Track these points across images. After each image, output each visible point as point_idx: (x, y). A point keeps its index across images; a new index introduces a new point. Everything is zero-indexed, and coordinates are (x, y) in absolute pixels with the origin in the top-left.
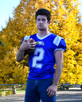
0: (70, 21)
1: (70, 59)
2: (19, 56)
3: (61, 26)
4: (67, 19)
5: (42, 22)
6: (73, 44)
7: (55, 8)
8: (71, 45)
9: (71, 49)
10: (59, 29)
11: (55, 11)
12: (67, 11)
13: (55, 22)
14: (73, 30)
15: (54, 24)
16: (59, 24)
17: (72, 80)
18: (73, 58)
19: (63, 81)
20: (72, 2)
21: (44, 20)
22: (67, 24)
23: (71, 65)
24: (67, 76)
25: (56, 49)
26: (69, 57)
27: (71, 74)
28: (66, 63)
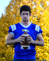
0: (45, 16)
3: (39, 20)
4: (43, 14)
6: (48, 32)
8: (46, 33)
9: (46, 35)
12: (43, 8)
14: (48, 22)
16: (37, 18)
17: (47, 57)
18: (48, 42)
23: (46, 47)
24: (44, 55)
27: (47, 54)
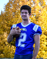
0: (44, 14)
1: (43, 41)
2: (9, 39)
3: (37, 18)
4: (41, 13)
5: (25, 15)
6: (45, 30)
7: (33, 5)
8: (44, 31)
9: (44, 34)
10: (36, 20)
11: (33, 7)
12: (42, 7)
13: (33, 15)
14: (46, 21)
15: (33, 16)
16: (36, 16)
18: (45, 40)
19: (38, 56)
20: (45, 1)
21: (26, 13)
22: (41, 17)
23: (43, 45)
24: (41, 53)
25: (35, 34)
26: (43, 39)
28: (41, 44)
